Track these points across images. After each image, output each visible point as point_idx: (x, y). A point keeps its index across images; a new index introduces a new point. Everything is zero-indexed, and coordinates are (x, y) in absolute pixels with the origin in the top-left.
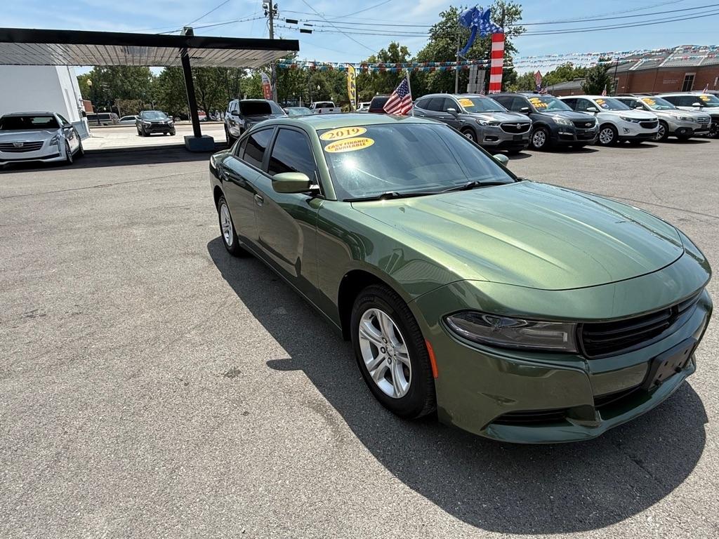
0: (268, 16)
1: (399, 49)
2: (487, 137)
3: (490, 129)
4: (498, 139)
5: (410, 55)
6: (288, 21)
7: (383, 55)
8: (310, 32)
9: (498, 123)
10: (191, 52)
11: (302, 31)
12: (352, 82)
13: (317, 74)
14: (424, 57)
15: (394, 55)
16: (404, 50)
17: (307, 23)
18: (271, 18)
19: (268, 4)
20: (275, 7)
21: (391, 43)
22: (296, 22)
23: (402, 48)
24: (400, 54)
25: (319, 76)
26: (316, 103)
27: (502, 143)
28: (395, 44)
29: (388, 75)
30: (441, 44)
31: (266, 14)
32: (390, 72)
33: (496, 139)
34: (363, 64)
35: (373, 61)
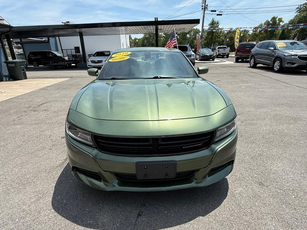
0: (203, 9)
1: (277, 19)
2: (288, 63)
3: (291, 59)
4: (295, 64)
5: (283, 22)
6: (212, 11)
7: (268, 23)
8: (221, 15)
9: (296, 55)
10: (160, 27)
11: (218, 15)
12: (237, 37)
13: (231, 34)
14: (292, 22)
15: (274, 22)
16: (280, 20)
17: (220, 11)
18: (205, 11)
19: (204, 5)
20: (207, 6)
21: (273, 17)
22: (215, 11)
23: (279, 18)
24: (278, 22)
25: (232, 35)
26: (218, 47)
27: (298, 66)
28: (275, 17)
29: (268, 33)
30: (302, 15)
31: (202, 9)
32: (270, 31)
33: (294, 64)
34: (255, 28)
35: (261, 26)
